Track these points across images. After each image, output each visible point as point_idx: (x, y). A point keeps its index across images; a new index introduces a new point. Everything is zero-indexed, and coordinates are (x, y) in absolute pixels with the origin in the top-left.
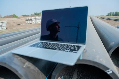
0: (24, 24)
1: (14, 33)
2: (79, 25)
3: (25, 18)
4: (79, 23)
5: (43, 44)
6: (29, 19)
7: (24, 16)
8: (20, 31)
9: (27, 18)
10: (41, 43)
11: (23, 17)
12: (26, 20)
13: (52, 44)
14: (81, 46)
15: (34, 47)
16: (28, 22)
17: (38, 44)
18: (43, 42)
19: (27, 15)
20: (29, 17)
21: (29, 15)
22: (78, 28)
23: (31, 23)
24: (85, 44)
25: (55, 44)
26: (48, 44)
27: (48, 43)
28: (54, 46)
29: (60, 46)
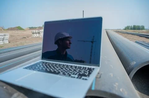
0: (30, 37)
1: (17, 47)
2: (93, 40)
3: (32, 30)
4: (94, 36)
5: (44, 64)
6: (37, 32)
7: (31, 28)
8: (25, 45)
9: (34, 31)
10: (41, 64)
11: (30, 30)
12: (33, 33)
13: (56, 65)
14: (93, 69)
15: (30, 69)
16: (35, 35)
17: (36, 65)
18: (43, 62)
19: (34, 27)
20: (37, 29)
21: (37, 28)
22: (92, 42)
23: (39, 36)
24: (99, 66)
25: (60, 65)
26: (51, 65)
27: (50, 63)
28: (57, 67)
29: (65, 68)
